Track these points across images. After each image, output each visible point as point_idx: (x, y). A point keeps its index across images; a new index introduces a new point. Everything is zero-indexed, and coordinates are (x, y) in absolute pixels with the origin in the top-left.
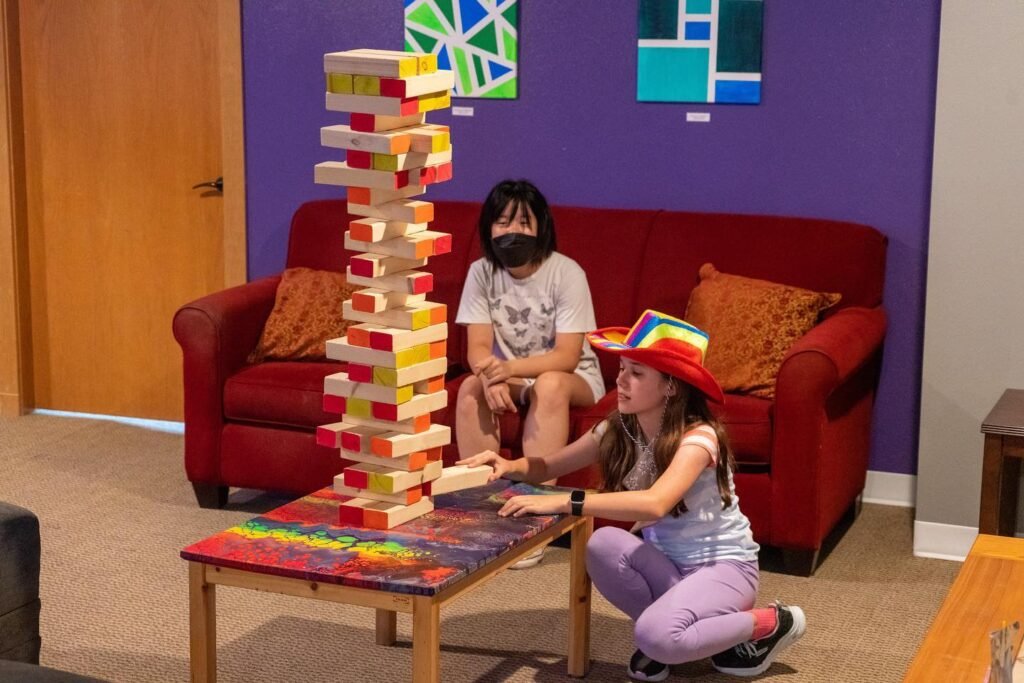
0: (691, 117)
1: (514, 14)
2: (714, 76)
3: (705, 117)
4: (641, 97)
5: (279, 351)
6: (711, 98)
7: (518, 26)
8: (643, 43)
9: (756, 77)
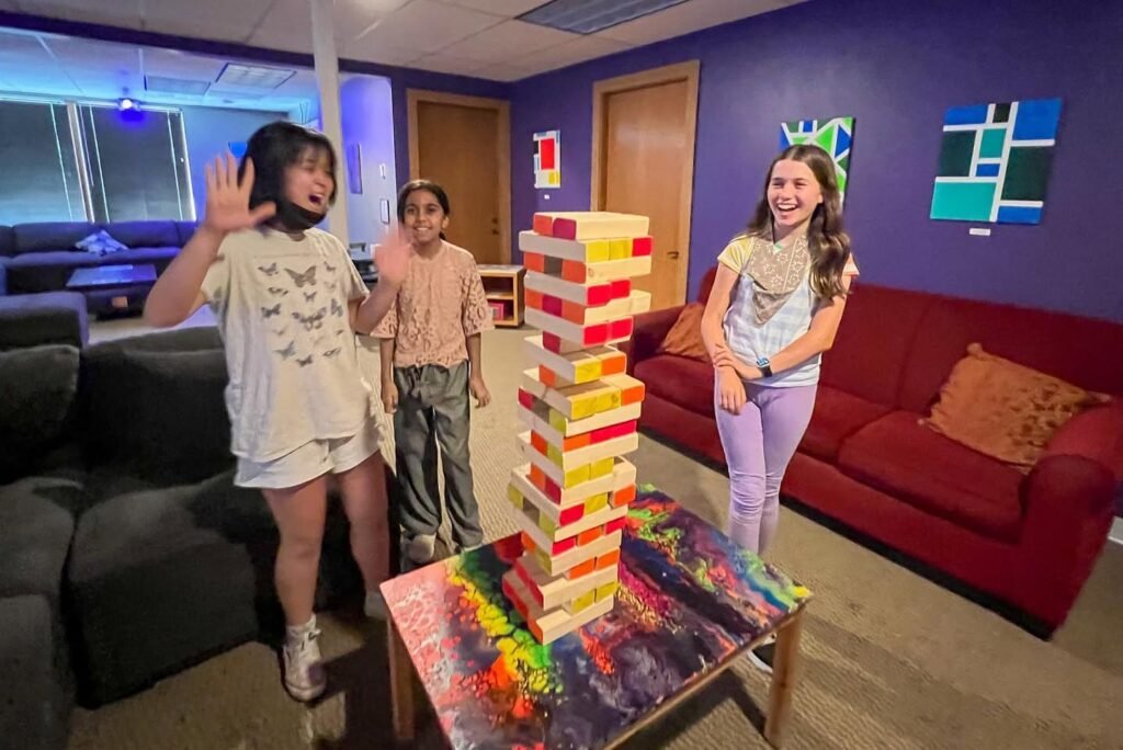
0: (973, 231)
1: (845, 163)
2: (998, 202)
3: (987, 232)
4: (932, 216)
5: (672, 350)
6: (993, 218)
7: (848, 171)
8: (939, 180)
9: (1039, 204)
